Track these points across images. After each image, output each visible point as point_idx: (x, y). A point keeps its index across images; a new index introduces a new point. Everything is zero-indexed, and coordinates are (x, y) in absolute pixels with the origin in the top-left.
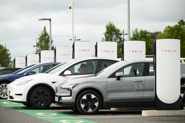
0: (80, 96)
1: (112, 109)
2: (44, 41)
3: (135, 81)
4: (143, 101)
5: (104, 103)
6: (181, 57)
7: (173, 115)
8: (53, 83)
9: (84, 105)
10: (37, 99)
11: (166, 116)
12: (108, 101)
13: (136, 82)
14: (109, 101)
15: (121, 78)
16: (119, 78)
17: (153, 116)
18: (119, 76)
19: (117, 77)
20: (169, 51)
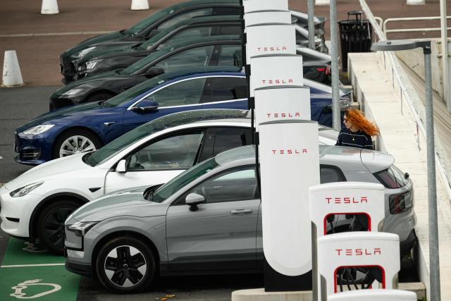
0: (102, 250)
3: (235, 211)
5: (162, 265)
8: (93, 190)
9: (113, 272)
10: (55, 232)
12: (170, 259)
13: (236, 214)
14: (172, 261)
19: (190, 203)
20: (290, 152)
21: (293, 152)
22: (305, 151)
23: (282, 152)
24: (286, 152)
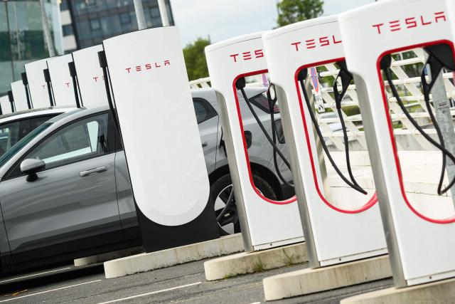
1: (79, 263)
2: (297, 8)
3: (85, 172)
4: (120, 228)
6: (190, 80)
7: (195, 258)
11: (161, 268)
13: (86, 175)
14: (17, 249)
15: (39, 174)
16: (32, 175)
17: (135, 271)
18: (29, 168)
19: (26, 172)
20: (148, 67)
21: (153, 66)
22: (167, 62)
23: (138, 69)
24: (143, 68)
